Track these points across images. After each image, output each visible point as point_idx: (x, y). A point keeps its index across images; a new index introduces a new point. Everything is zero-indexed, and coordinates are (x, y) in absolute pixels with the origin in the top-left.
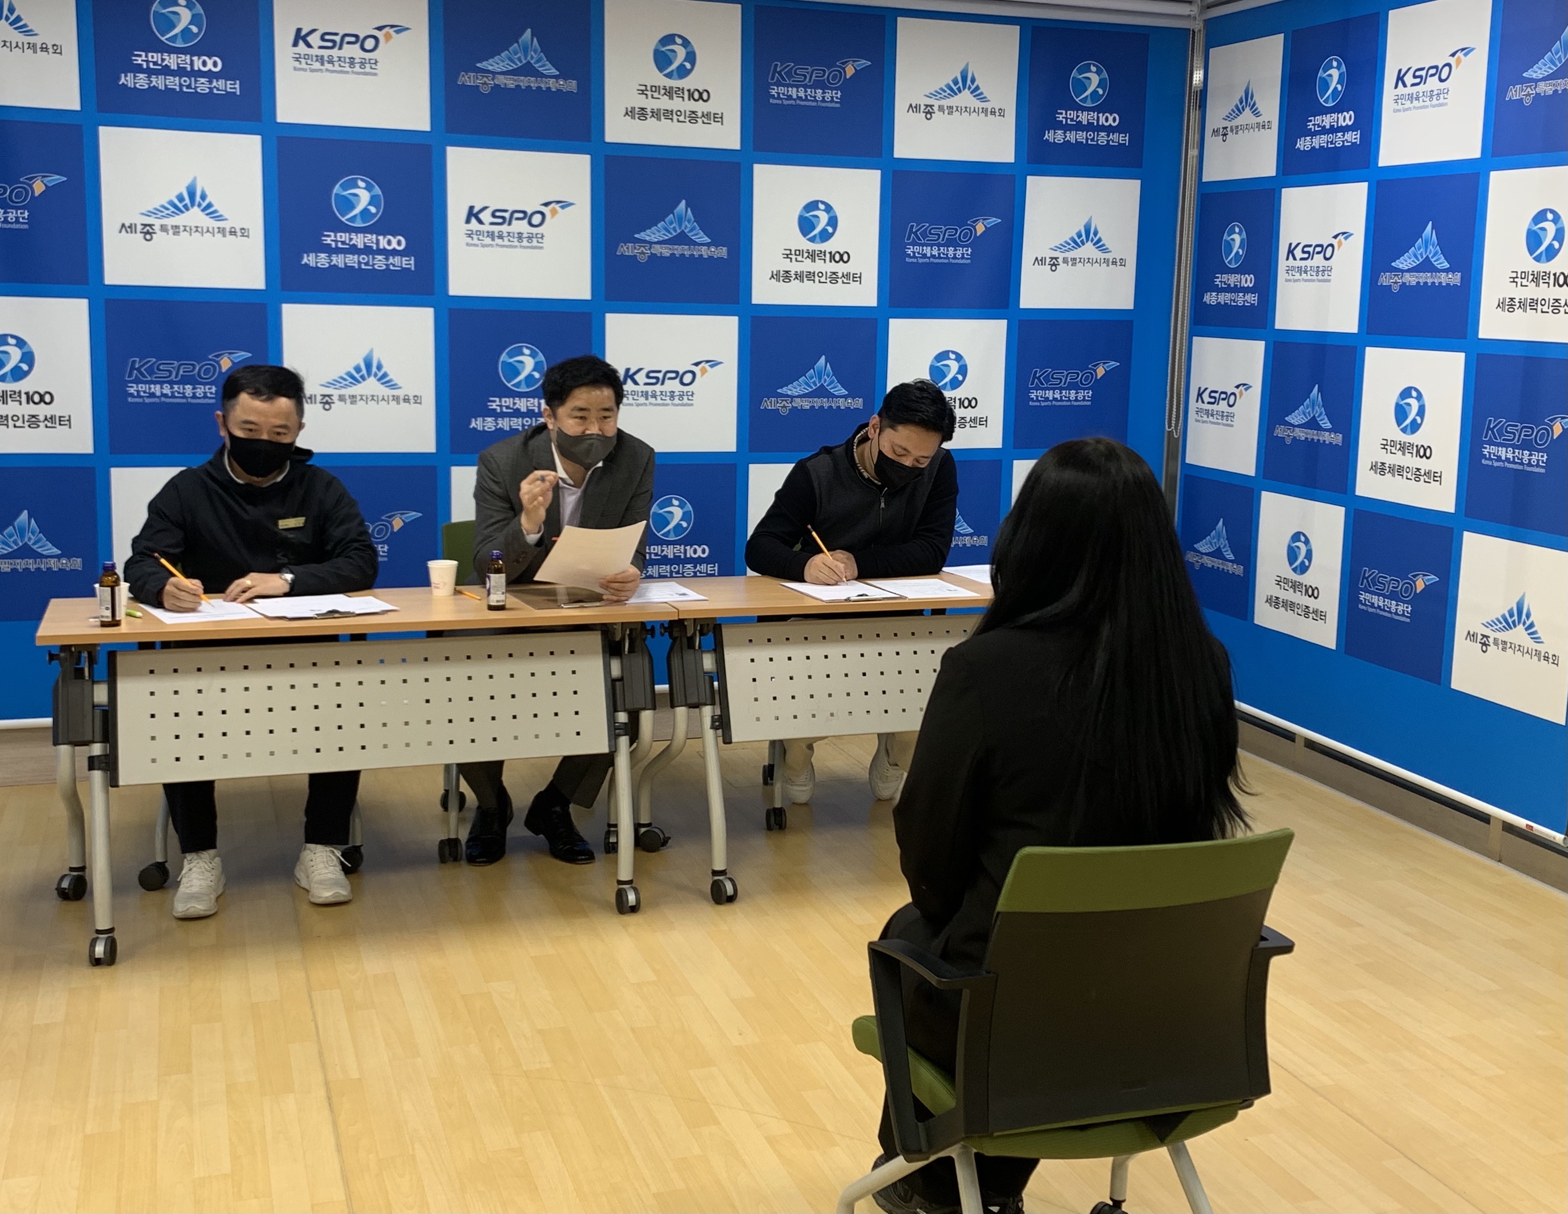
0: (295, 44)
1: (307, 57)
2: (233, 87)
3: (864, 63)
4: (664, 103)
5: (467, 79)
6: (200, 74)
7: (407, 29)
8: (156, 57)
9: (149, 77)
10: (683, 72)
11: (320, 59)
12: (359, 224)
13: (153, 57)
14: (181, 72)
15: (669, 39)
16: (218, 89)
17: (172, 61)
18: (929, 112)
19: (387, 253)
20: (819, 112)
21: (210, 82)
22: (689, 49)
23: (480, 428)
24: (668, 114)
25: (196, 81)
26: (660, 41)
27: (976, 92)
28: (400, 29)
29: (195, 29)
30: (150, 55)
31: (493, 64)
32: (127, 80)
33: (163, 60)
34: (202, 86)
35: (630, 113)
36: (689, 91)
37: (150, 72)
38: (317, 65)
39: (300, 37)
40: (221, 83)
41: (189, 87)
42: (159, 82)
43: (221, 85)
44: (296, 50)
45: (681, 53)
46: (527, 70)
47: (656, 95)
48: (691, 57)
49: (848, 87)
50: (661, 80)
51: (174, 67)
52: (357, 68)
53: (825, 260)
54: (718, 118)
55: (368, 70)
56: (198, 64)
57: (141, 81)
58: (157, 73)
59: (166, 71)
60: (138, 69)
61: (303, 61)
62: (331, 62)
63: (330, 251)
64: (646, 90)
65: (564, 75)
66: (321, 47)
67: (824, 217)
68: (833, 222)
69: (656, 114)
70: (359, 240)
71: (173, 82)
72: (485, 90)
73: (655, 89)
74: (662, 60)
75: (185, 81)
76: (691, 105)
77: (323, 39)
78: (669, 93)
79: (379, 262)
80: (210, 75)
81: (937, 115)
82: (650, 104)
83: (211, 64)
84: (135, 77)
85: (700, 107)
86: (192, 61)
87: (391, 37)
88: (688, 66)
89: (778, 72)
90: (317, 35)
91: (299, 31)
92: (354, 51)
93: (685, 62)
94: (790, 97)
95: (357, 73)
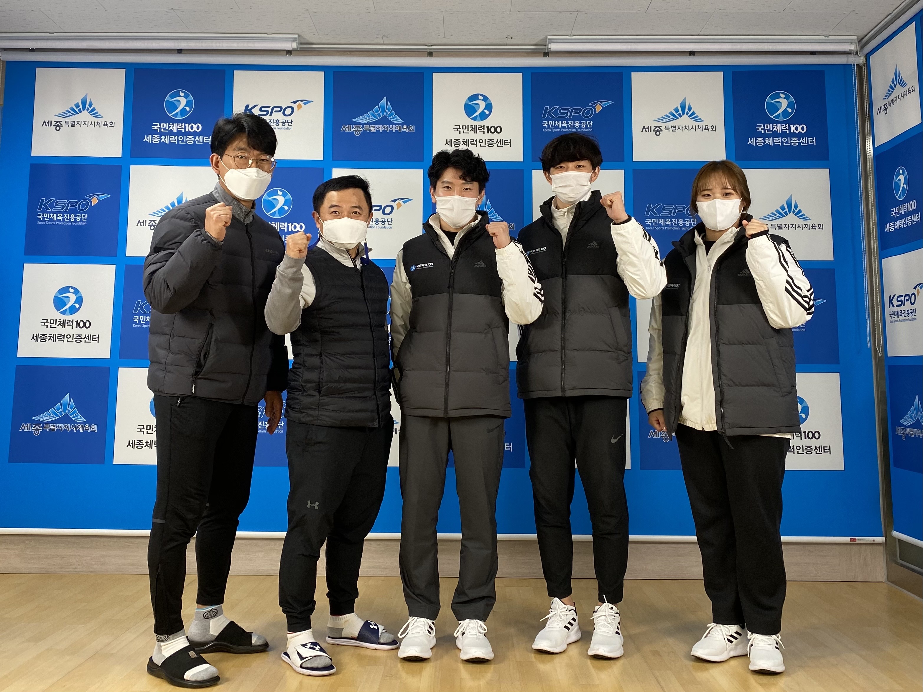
3: (609, 103)
4: (471, 136)
5: (347, 129)
6: (189, 133)
7: (311, 102)
8: (166, 125)
9: (160, 137)
10: (483, 116)
12: (277, 217)
13: (163, 126)
14: (179, 133)
15: (475, 97)
16: (199, 142)
17: (174, 127)
18: (658, 131)
21: (195, 138)
22: (487, 102)
24: (474, 143)
25: (187, 137)
26: (468, 99)
27: (693, 116)
28: (306, 102)
29: (188, 109)
31: (363, 119)
32: (148, 139)
33: (169, 127)
34: (190, 140)
35: (449, 143)
36: (488, 127)
37: (161, 134)
39: (248, 110)
42: (166, 139)
43: (201, 139)
45: (482, 105)
46: (384, 121)
47: (466, 131)
48: (489, 107)
49: (597, 118)
50: (470, 122)
51: (175, 130)
52: (280, 126)
54: (507, 143)
55: (287, 126)
56: (188, 128)
57: (156, 139)
58: (165, 134)
59: (171, 133)
60: (156, 133)
64: (459, 128)
65: (407, 123)
69: (466, 143)
71: (174, 139)
73: (465, 127)
74: (470, 110)
75: (181, 138)
76: (489, 136)
77: (261, 110)
78: (475, 129)
80: (195, 134)
81: (664, 132)
82: (462, 137)
83: (196, 127)
84: (153, 137)
85: (495, 137)
86: (185, 126)
87: (301, 107)
88: (487, 112)
89: (549, 113)
90: (258, 108)
91: (247, 106)
92: (278, 116)
93: (485, 111)
94: (556, 127)
95: (280, 129)
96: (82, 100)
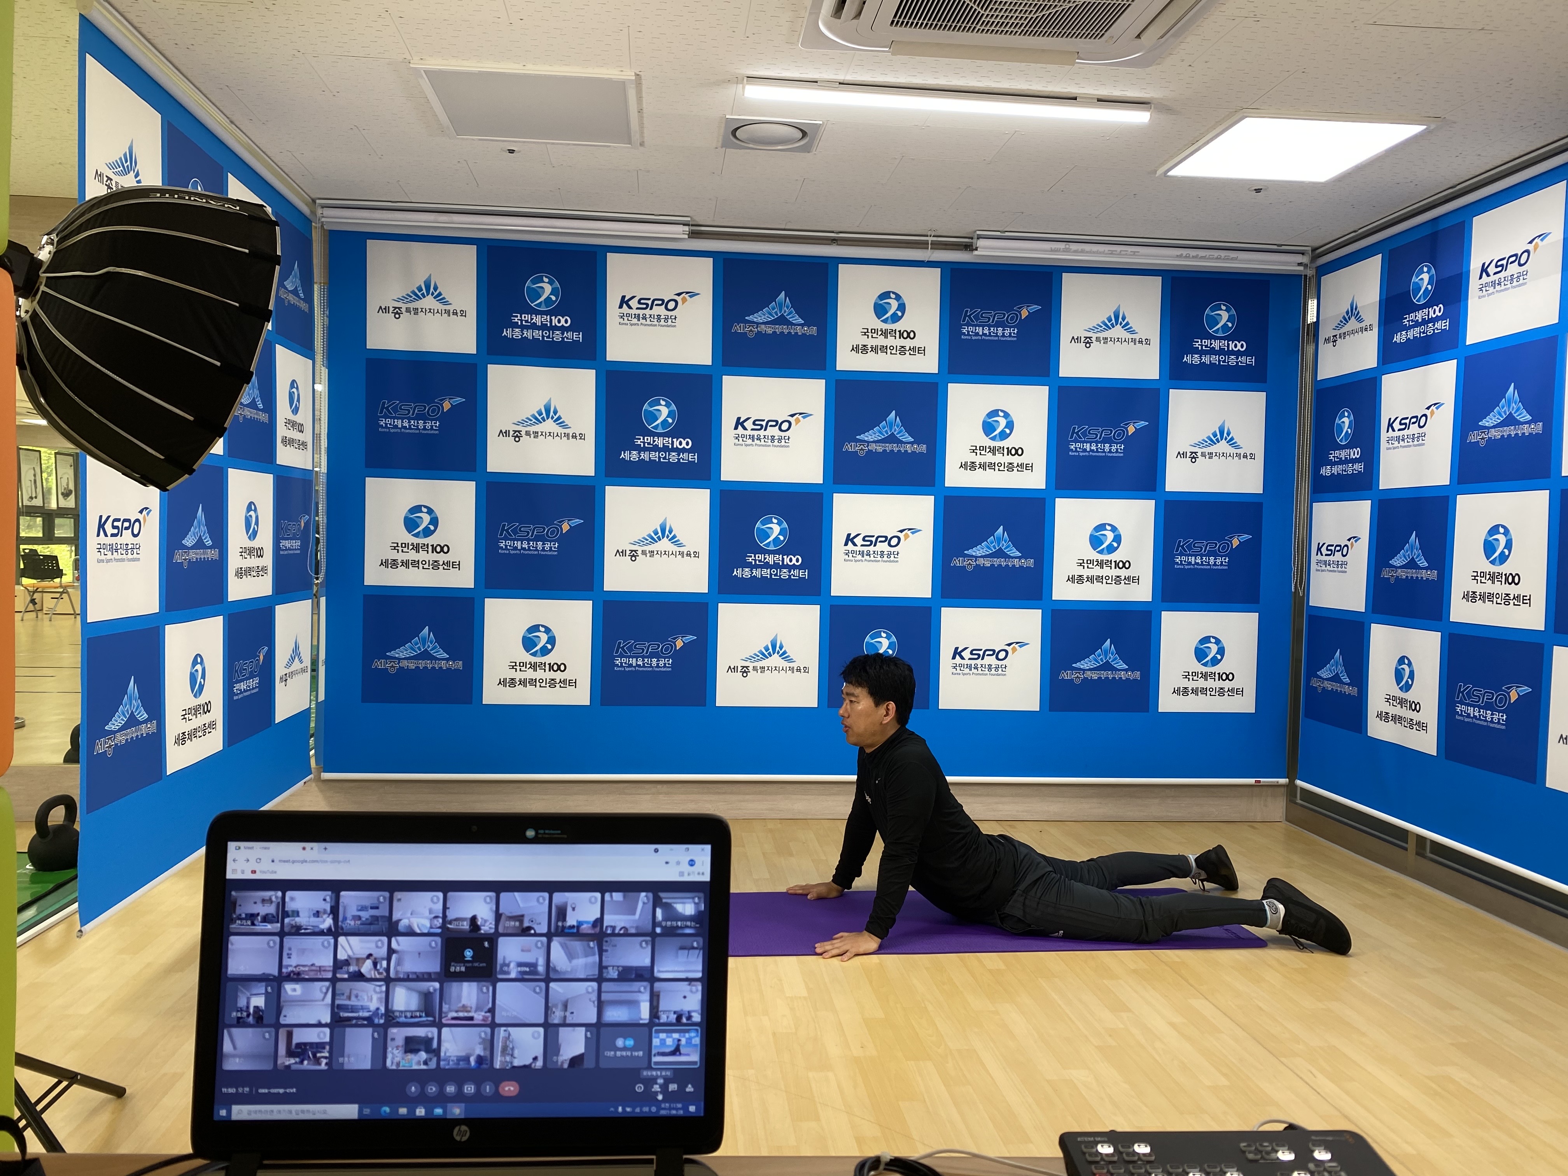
0: (621, 307)
1: (628, 315)
2: (578, 336)
3: (1035, 307)
4: (881, 341)
5: (739, 328)
6: (556, 328)
7: (698, 294)
8: (527, 317)
9: (522, 331)
10: (895, 318)
11: (638, 317)
12: (660, 430)
13: (525, 317)
14: (543, 327)
15: (886, 295)
16: (567, 338)
17: (538, 320)
18: (1088, 342)
19: (679, 451)
20: (1000, 344)
21: (563, 334)
22: (900, 302)
23: (740, 576)
24: (884, 349)
25: (553, 333)
26: (879, 296)
27: (1126, 327)
28: (693, 295)
29: (554, 298)
30: (523, 315)
31: (757, 317)
32: (507, 333)
33: (532, 319)
34: (557, 336)
35: (855, 349)
36: (900, 332)
37: (522, 327)
38: (635, 321)
39: (624, 302)
40: (570, 334)
41: (548, 337)
42: (528, 334)
43: (570, 336)
44: (621, 310)
45: (894, 304)
46: (782, 320)
47: (875, 335)
48: (902, 307)
49: (1022, 325)
50: (879, 325)
51: (539, 324)
52: (663, 323)
53: (1003, 454)
54: (921, 351)
55: (670, 323)
56: (555, 321)
57: (517, 333)
58: (527, 328)
59: (534, 326)
60: (515, 325)
61: (626, 318)
62: (645, 318)
63: (639, 449)
64: (868, 332)
65: (807, 323)
66: (637, 308)
67: (1003, 422)
68: (1010, 425)
69: (875, 349)
70: (660, 442)
71: (538, 334)
72: (751, 336)
73: (874, 331)
74: (880, 310)
75: (546, 333)
76: (900, 342)
77: (639, 303)
78: (885, 333)
79: (673, 457)
80: (563, 329)
81: (1095, 344)
82: (870, 342)
83: (564, 321)
84: (513, 330)
85: (908, 343)
86: (551, 320)
87: (686, 300)
88: (900, 314)
89: (968, 316)
91: (624, 297)
92: (660, 310)
93: (897, 312)
94: (977, 334)
95: (662, 326)
96: (425, 282)
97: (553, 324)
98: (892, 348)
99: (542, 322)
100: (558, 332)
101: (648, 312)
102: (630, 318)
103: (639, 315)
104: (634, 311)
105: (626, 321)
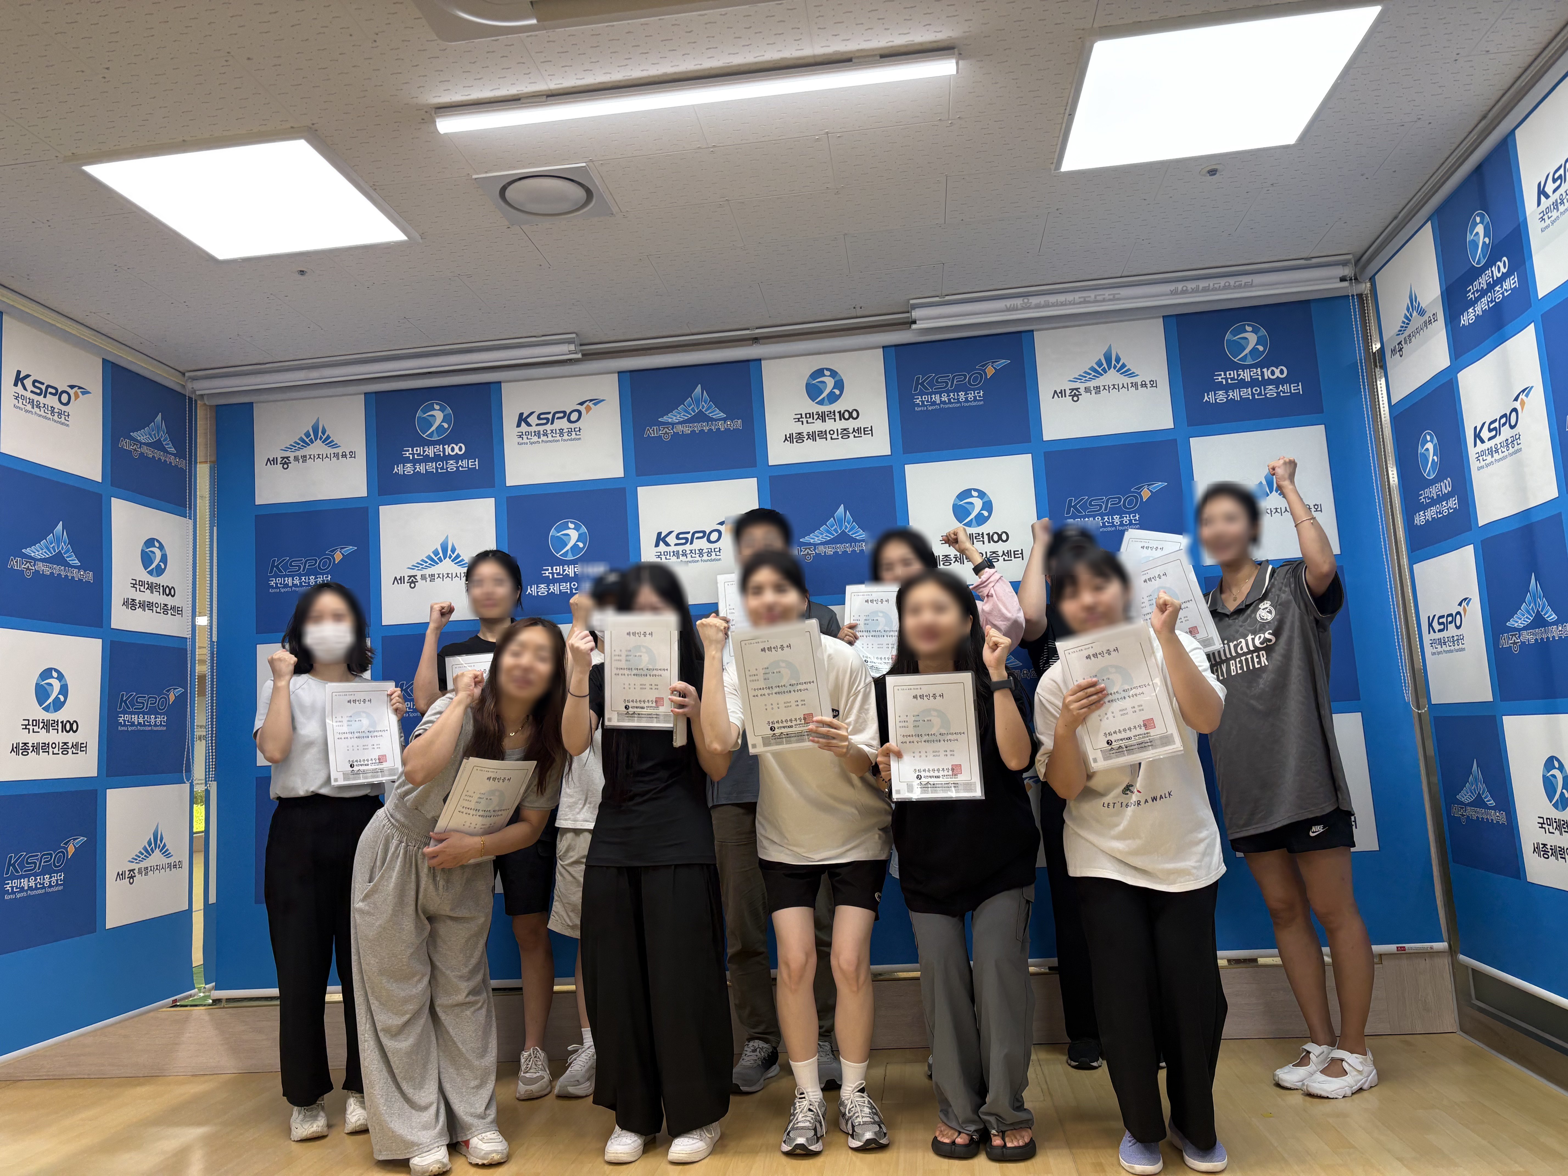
0: (519, 425)
1: (528, 433)
2: (473, 464)
3: (1003, 363)
4: (818, 426)
5: (653, 432)
6: (450, 457)
7: (604, 400)
8: (419, 450)
9: (414, 465)
10: (833, 398)
11: (537, 434)
12: (570, 557)
13: (417, 450)
14: (437, 458)
15: (818, 373)
16: (462, 467)
17: (430, 451)
18: (1075, 395)
20: (962, 412)
21: (457, 463)
24: (822, 435)
25: (447, 463)
26: (811, 376)
27: (1122, 370)
28: (597, 402)
29: (446, 426)
30: (413, 449)
31: (673, 417)
32: (398, 469)
33: (424, 452)
34: (451, 466)
35: (789, 438)
36: (840, 412)
37: (414, 462)
38: (535, 439)
39: (522, 419)
40: (465, 462)
41: (442, 468)
42: (421, 468)
43: (466, 465)
44: (519, 429)
45: (830, 382)
46: (701, 417)
47: (810, 420)
48: (840, 385)
49: (988, 386)
50: (814, 408)
51: (432, 455)
52: (566, 437)
53: (983, 541)
54: (868, 431)
55: (574, 436)
56: (448, 450)
57: (408, 469)
58: (420, 461)
59: (426, 459)
60: (407, 461)
61: (525, 437)
62: (545, 434)
63: (548, 581)
64: (802, 417)
65: (730, 417)
66: (538, 425)
67: (978, 503)
68: (988, 506)
69: (812, 436)
70: (570, 571)
71: (431, 467)
72: (666, 438)
73: (810, 415)
74: (813, 391)
76: (841, 425)
77: (539, 418)
78: (822, 417)
80: (457, 458)
81: (1084, 396)
82: (806, 429)
83: (458, 449)
84: (404, 466)
85: (851, 424)
86: (444, 449)
87: (591, 409)
88: (837, 392)
89: (921, 384)
90: (535, 416)
91: (521, 414)
92: (563, 424)
93: (834, 390)
94: (934, 403)
95: (565, 440)
96: (313, 427)
97: (447, 454)
98: (832, 432)
99: (434, 453)
100: (451, 462)
101: (548, 427)
102: (529, 437)
103: (539, 432)
104: (534, 428)
105: (525, 440)
